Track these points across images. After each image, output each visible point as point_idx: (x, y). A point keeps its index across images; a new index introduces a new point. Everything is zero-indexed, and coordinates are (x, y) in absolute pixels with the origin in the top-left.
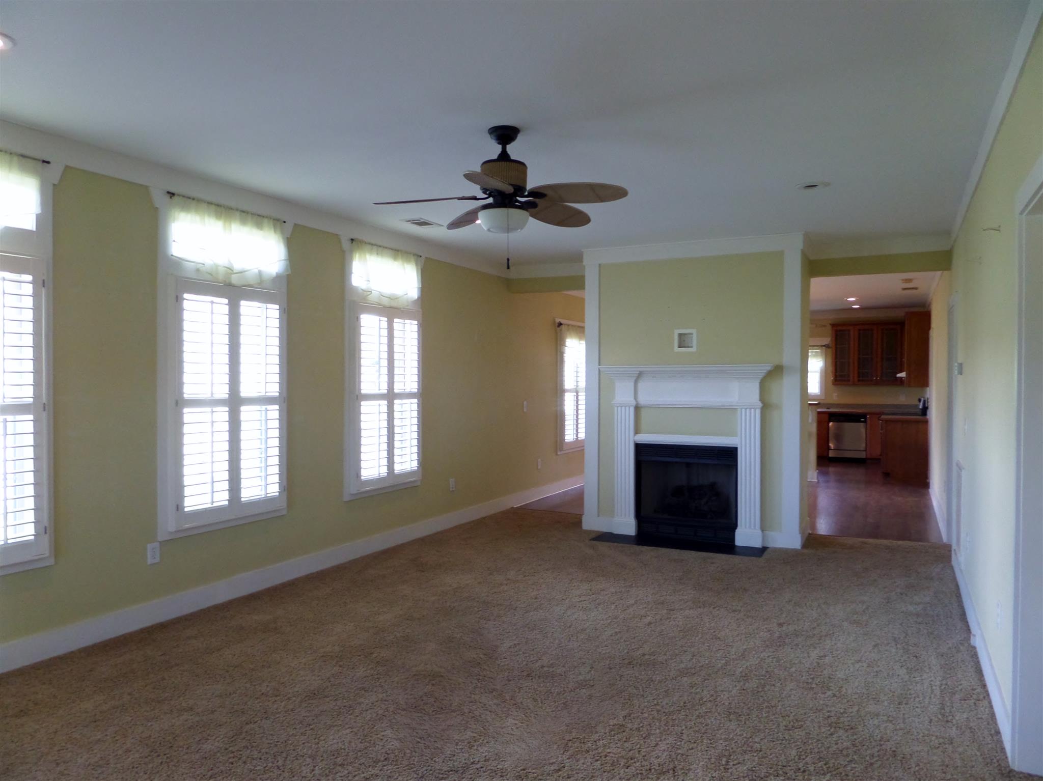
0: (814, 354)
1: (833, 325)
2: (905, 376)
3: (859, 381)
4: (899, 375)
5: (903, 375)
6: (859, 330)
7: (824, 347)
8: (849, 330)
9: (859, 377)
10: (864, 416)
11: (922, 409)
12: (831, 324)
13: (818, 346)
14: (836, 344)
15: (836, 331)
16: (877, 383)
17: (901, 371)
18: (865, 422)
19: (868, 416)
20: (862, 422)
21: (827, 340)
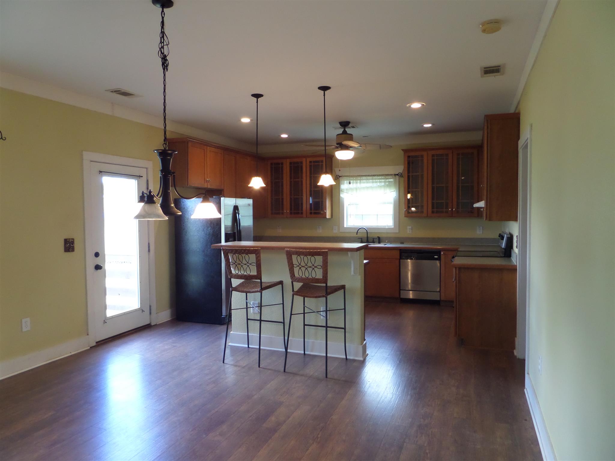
0: (387, 183)
1: (405, 151)
2: (483, 206)
3: (433, 212)
4: (476, 205)
5: (481, 204)
6: (433, 156)
7: (397, 177)
8: (422, 156)
9: (433, 207)
10: (438, 252)
11: (505, 249)
12: (403, 150)
13: (391, 175)
14: (409, 172)
15: (409, 157)
16: (452, 215)
17: (478, 201)
18: (439, 259)
19: (442, 253)
20: (436, 259)
21: (400, 169)
